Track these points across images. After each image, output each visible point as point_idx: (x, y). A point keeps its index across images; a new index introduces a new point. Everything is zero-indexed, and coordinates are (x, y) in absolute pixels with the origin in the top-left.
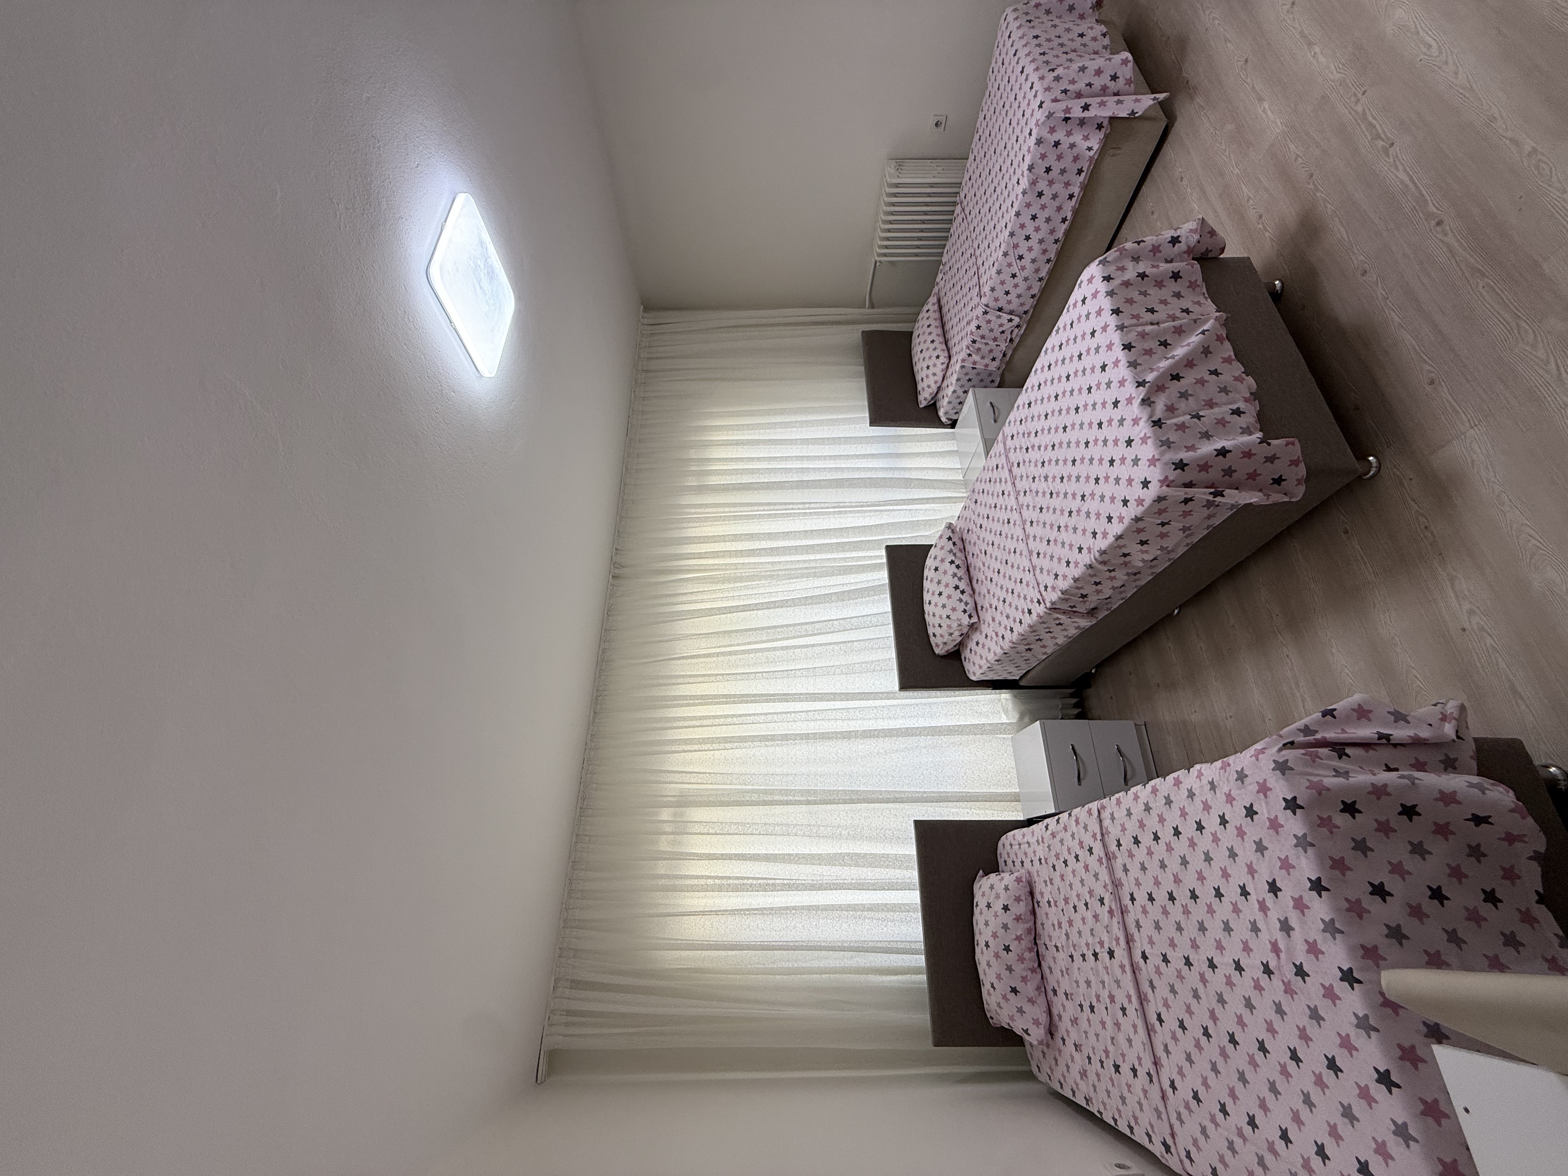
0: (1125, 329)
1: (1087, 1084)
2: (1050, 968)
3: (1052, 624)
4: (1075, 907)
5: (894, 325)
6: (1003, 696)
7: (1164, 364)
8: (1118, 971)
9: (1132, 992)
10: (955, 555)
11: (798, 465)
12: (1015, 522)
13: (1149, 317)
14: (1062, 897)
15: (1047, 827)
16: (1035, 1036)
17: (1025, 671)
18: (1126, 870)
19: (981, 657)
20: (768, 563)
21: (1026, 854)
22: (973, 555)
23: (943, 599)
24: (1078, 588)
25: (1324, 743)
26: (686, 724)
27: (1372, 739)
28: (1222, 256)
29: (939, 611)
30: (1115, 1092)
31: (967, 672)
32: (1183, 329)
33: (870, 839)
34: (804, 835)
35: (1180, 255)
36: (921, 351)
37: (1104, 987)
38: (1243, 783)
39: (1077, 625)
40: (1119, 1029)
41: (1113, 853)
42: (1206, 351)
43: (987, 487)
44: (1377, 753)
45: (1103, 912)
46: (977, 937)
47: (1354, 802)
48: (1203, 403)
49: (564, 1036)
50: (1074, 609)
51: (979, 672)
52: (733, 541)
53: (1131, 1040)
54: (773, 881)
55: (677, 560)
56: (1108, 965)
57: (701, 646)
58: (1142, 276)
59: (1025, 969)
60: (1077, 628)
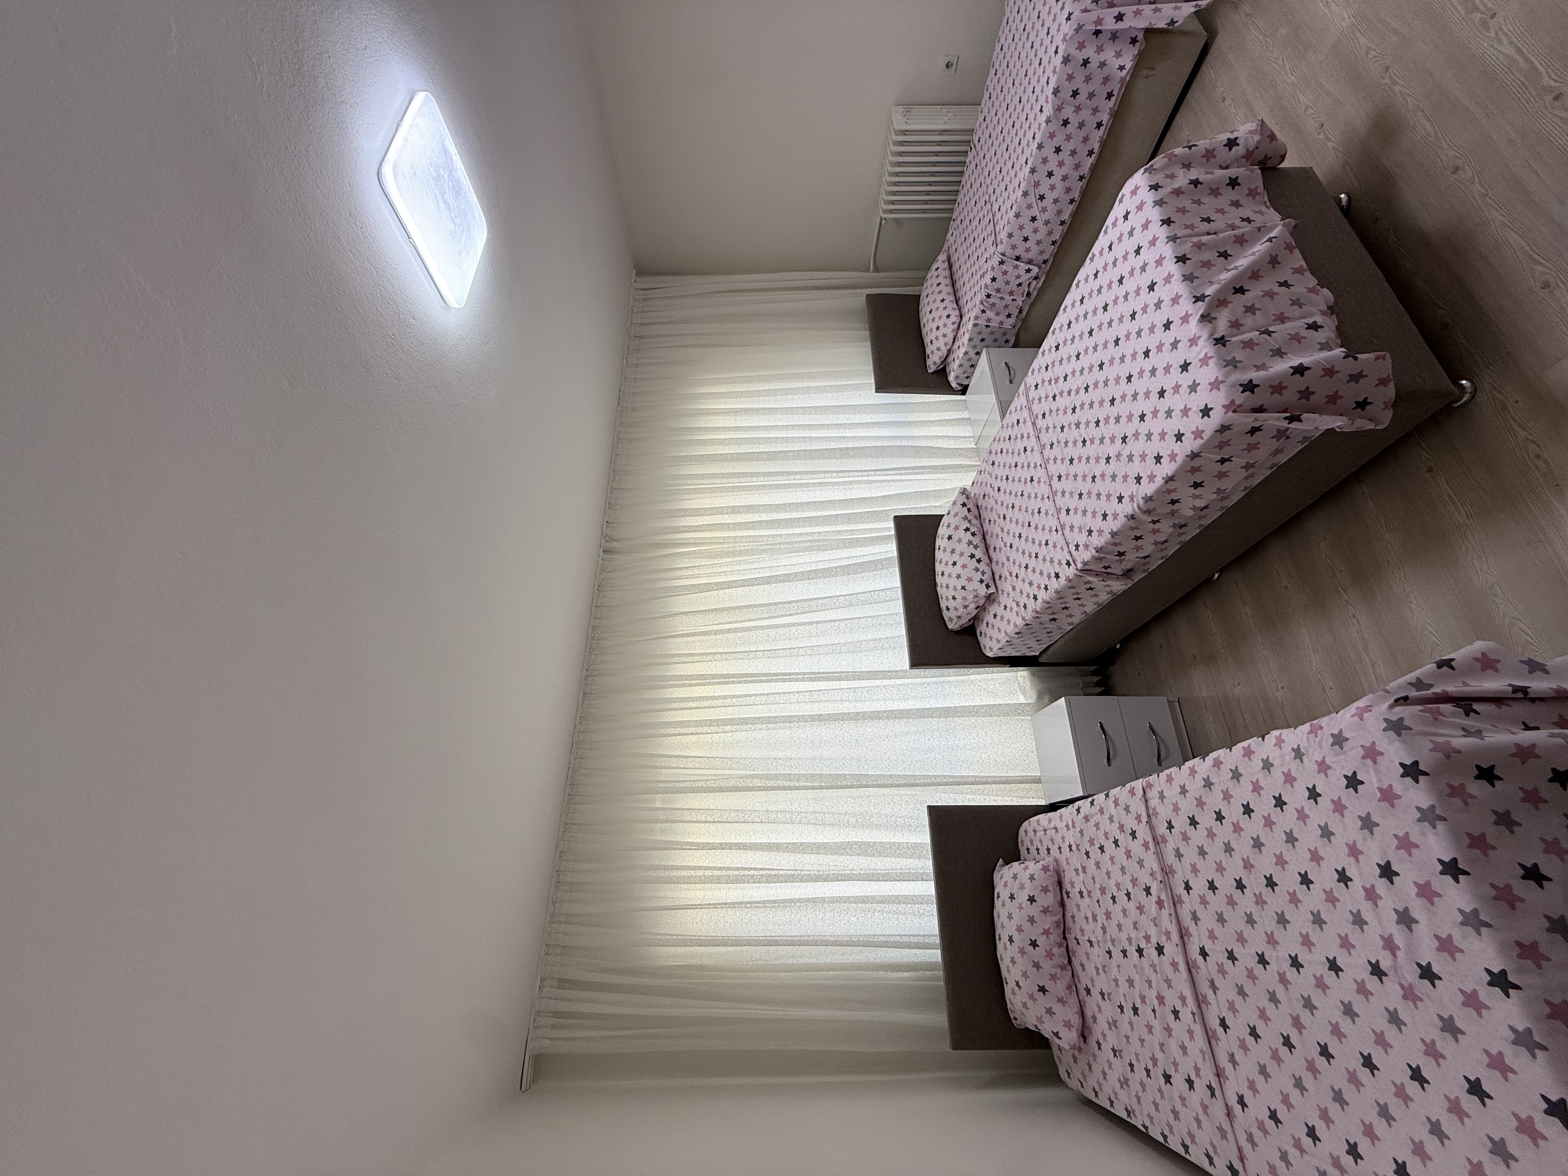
0: (1178, 241)
1: (1129, 1095)
2: (1082, 965)
3: (1082, 588)
4: (1113, 898)
5: (901, 289)
6: (1020, 673)
7: (1225, 276)
8: (1169, 971)
9: (1188, 994)
10: (969, 521)
11: (801, 434)
12: (1039, 479)
13: (1205, 226)
14: (1098, 886)
15: (1078, 810)
16: (1068, 1038)
17: (1045, 646)
18: (1179, 855)
19: (999, 630)
20: (769, 536)
21: (1052, 840)
22: (990, 521)
23: (958, 569)
24: (1115, 544)
25: (1445, 699)
26: (682, 705)
27: (1504, 692)
28: (1281, 166)
29: (953, 582)
30: (1165, 1105)
31: (983, 648)
32: (1246, 238)
33: (879, 827)
34: (809, 823)
35: (1237, 160)
36: (930, 312)
37: (1150, 986)
38: (1342, 748)
39: (1109, 589)
40: (1170, 1035)
41: (1163, 837)
42: (1274, 261)
43: (1006, 446)
44: (1511, 709)
45: (1150, 904)
46: (998, 931)
47: (1493, 767)
48: (1273, 318)
49: (551, 1039)
50: (1109, 570)
51: (996, 646)
52: (731, 513)
53: (1186, 1048)
54: (776, 872)
55: (672, 533)
56: (1156, 962)
57: (698, 624)
58: (1196, 183)
59: (1053, 967)
60: (1108, 593)
